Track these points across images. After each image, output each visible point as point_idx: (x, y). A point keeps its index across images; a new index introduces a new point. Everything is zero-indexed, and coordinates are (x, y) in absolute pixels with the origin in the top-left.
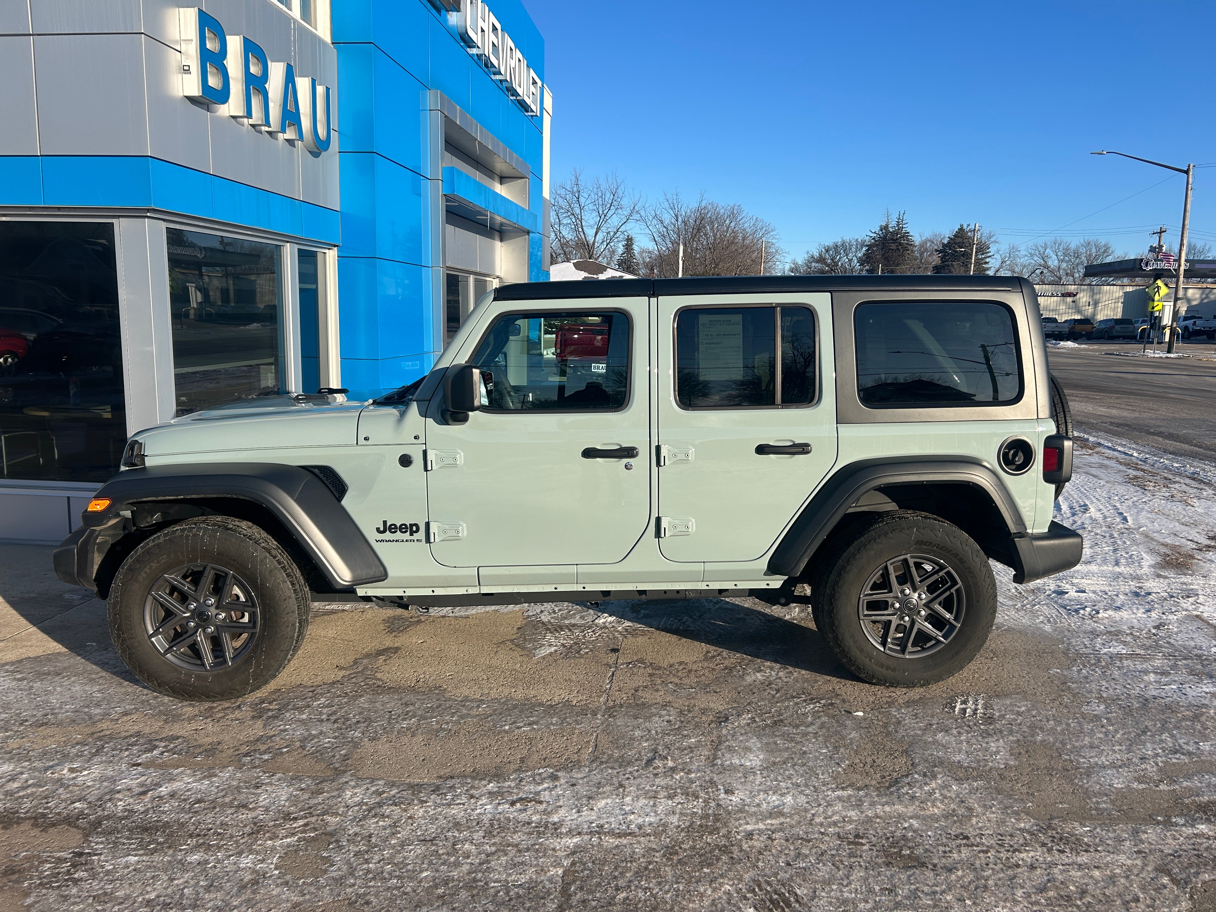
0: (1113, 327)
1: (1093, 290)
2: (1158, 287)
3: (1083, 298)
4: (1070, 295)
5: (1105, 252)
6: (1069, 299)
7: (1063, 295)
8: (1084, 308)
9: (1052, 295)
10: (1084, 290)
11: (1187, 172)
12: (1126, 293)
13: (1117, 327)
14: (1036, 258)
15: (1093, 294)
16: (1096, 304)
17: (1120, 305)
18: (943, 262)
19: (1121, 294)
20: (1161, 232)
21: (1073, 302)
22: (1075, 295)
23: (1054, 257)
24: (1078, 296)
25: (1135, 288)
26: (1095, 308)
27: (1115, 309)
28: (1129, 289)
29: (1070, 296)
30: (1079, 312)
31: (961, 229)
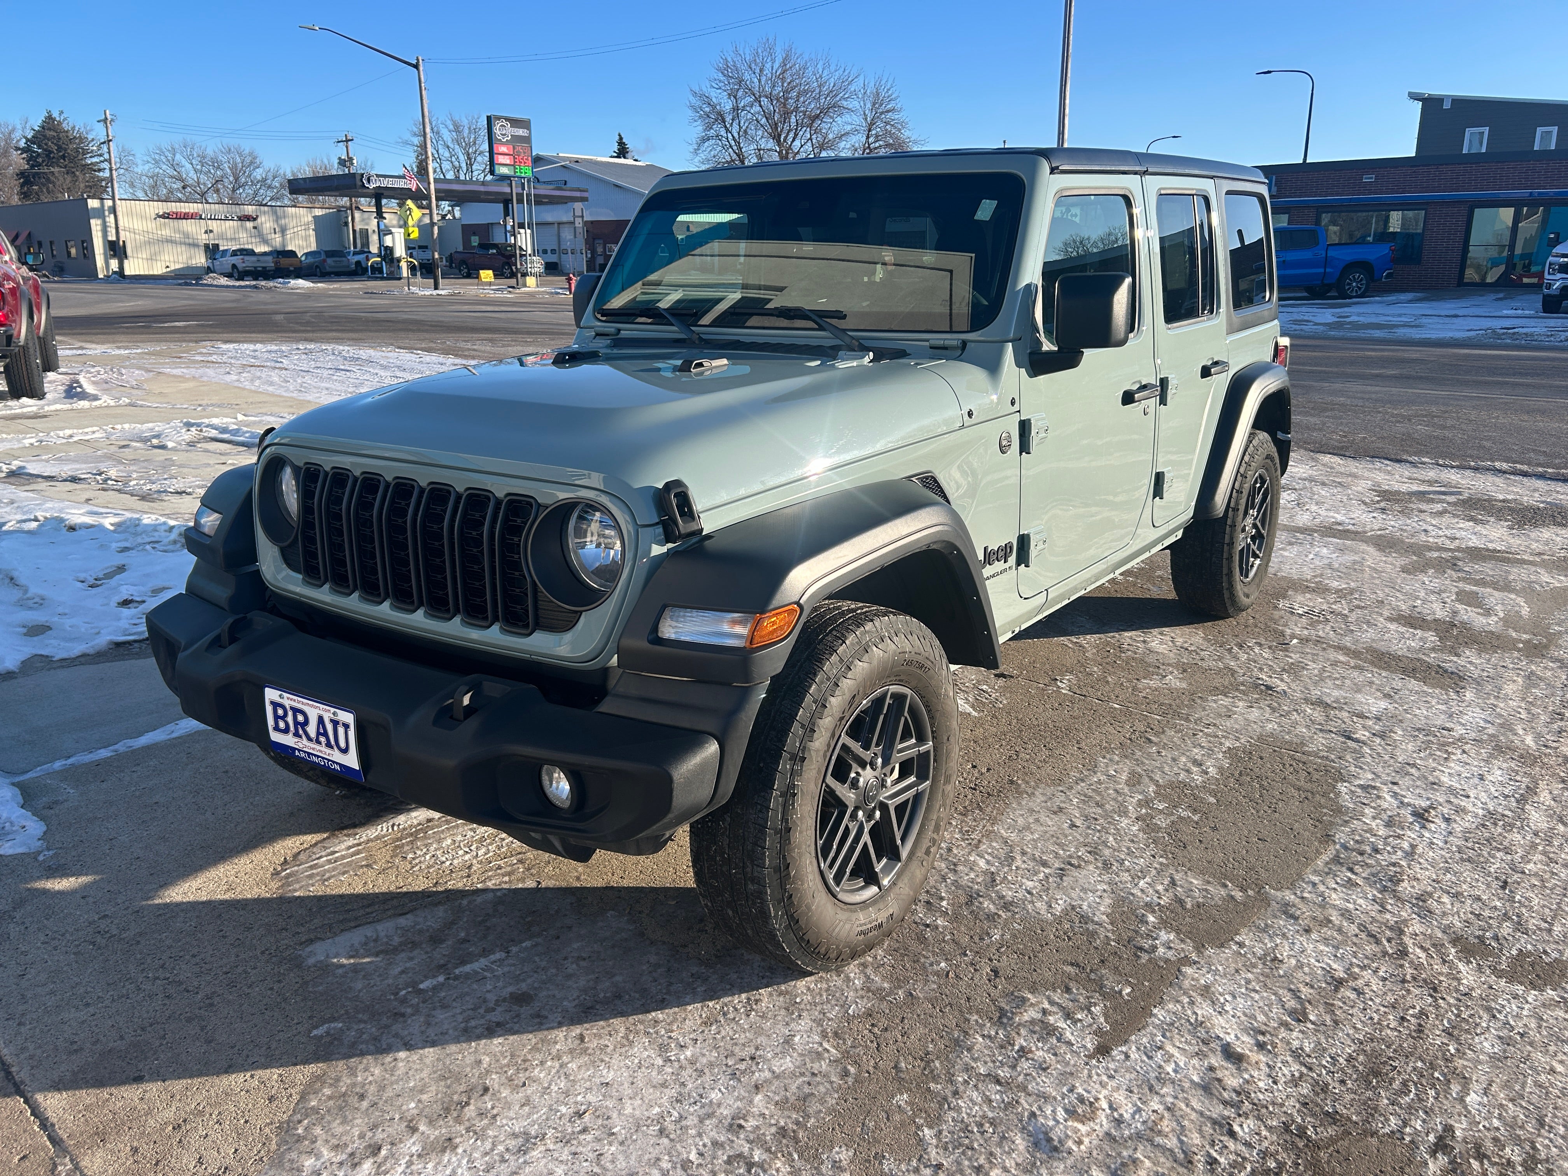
0: (324, 261)
1: (276, 212)
2: (410, 209)
3: (266, 222)
4: (248, 218)
5: (252, 163)
6: (249, 225)
7: (240, 219)
8: (269, 237)
9: (227, 219)
10: (265, 212)
11: (416, 66)
12: (315, 217)
13: (330, 261)
14: (164, 167)
15: (277, 219)
16: (283, 230)
17: (312, 233)
18: (32, 167)
19: (310, 219)
20: (347, 141)
21: (255, 228)
22: (255, 219)
23: (189, 166)
24: (259, 220)
25: (324, 212)
26: (283, 236)
27: (306, 238)
28: (319, 212)
29: (249, 220)
30: (265, 241)
31: (50, 118)
